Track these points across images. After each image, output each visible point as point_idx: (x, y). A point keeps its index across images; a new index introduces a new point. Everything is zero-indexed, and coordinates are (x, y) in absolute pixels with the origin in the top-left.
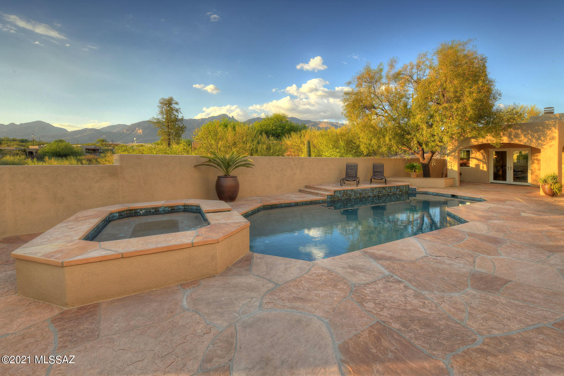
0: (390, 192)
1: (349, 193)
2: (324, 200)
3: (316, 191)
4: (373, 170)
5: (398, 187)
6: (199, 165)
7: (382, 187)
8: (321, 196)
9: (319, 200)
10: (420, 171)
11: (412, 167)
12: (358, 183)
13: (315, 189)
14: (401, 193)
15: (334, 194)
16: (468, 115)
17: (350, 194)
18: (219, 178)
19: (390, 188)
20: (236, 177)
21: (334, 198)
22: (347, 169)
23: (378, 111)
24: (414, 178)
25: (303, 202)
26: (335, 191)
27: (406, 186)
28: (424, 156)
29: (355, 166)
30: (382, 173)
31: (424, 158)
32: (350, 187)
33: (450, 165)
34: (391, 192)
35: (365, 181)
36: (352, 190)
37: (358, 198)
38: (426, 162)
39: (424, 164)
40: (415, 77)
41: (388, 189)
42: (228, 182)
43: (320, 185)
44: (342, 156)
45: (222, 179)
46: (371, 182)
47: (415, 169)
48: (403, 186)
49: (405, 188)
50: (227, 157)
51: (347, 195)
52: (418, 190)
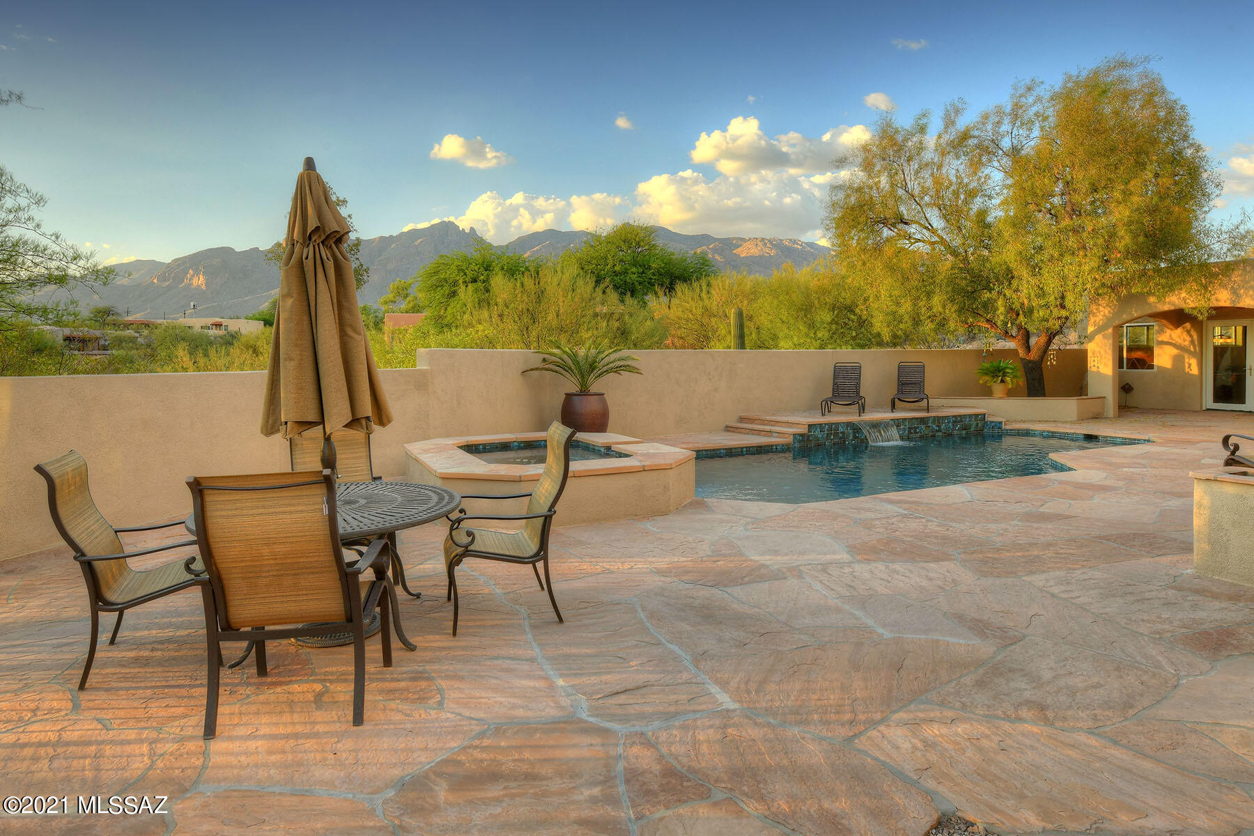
0: (937, 431)
1: (841, 429)
2: (787, 446)
3: (768, 428)
4: (899, 378)
5: (958, 419)
6: (532, 370)
7: (917, 418)
8: (781, 437)
9: (776, 446)
10: (1015, 380)
11: (997, 372)
12: (862, 409)
13: (763, 422)
14: (964, 432)
15: (809, 431)
16: (1120, 245)
17: (843, 433)
18: (569, 396)
19: (938, 420)
20: (603, 395)
21: (808, 440)
22: (835, 377)
23: (912, 229)
24: (1001, 398)
25: (742, 448)
26: (810, 426)
27: (976, 415)
28: (1028, 342)
29: (853, 368)
30: (920, 385)
31: (1028, 348)
32: (842, 416)
33: (1095, 364)
34: (940, 431)
35: (878, 407)
36: (848, 424)
37: (862, 442)
38: (1034, 355)
39: (1030, 361)
40: (1006, 143)
41: (934, 422)
42: (588, 406)
43: (773, 415)
44: (821, 347)
45: (576, 398)
46: (893, 407)
47: (1005, 375)
48: (970, 416)
49: (976, 420)
50: (582, 352)
51: (836, 434)
52: (1008, 427)
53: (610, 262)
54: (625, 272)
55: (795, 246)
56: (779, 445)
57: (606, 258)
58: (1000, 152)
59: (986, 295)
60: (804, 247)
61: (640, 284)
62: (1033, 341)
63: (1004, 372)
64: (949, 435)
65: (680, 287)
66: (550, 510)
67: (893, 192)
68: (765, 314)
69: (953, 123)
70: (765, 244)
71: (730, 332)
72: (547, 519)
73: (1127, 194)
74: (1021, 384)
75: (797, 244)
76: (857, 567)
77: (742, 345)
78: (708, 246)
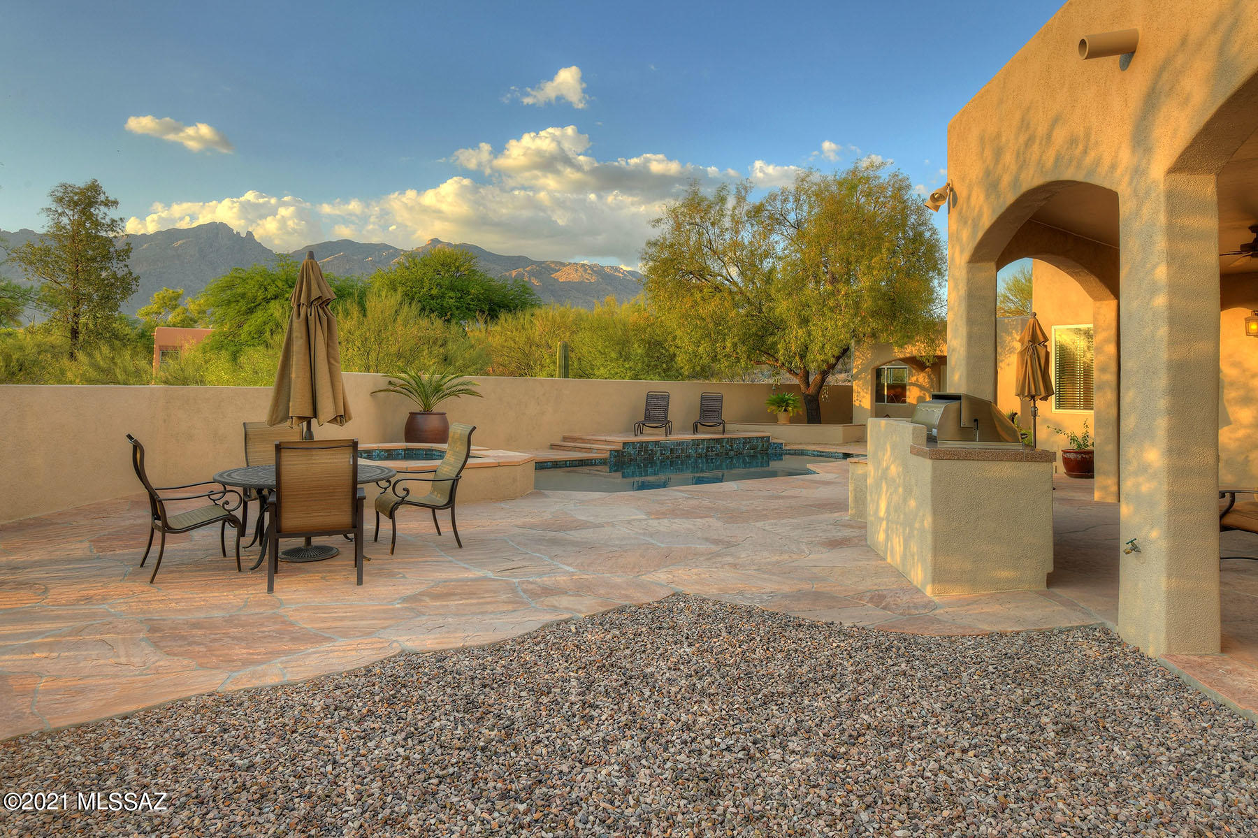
0: (730, 450)
1: (650, 447)
2: (604, 459)
3: (589, 445)
4: (701, 406)
5: (747, 440)
6: (379, 391)
7: (714, 439)
8: (599, 453)
9: (595, 460)
10: (795, 410)
11: (782, 403)
12: (669, 432)
13: (584, 441)
14: (752, 451)
15: (624, 448)
17: (652, 450)
18: (413, 415)
19: (731, 441)
20: (444, 414)
21: (622, 455)
22: (647, 404)
24: (784, 424)
25: (566, 461)
26: (624, 444)
27: (764, 438)
28: (808, 379)
29: (663, 397)
30: (718, 412)
31: (808, 384)
32: (651, 436)
33: (858, 398)
34: (732, 450)
35: (683, 429)
36: (656, 443)
37: (668, 458)
38: (812, 390)
39: (809, 395)
40: (792, 217)
41: (727, 443)
42: (432, 423)
43: (593, 435)
44: (636, 377)
45: (419, 416)
46: (695, 430)
47: (787, 405)
48: (758, 438)
49: (762, 442)
50: (426, 377)
51: (646, 451)
52: (787, 448)
53: (427, 285)
54: (443, 296)
55: (617, 274)
56: (597, 459)
57: (422, 281)
58: (788, 224)
59: (771, 339)
60: (625, 275)
61: (458, 308)
62: (811, 379)
63: (787, 403)
64: (738, 454)
65: (503, 315)
66: (457, 476)
67: (699, 249)
68: (586, 345)
69: (744, 199)
70: (585, 270)
71: (554, 363)
72: (455, 481)
73: (870, 268)
74: (801, 413)
75: (619, 272)
76: (651, 521)
77: (566, 375)
78: (524, 268)
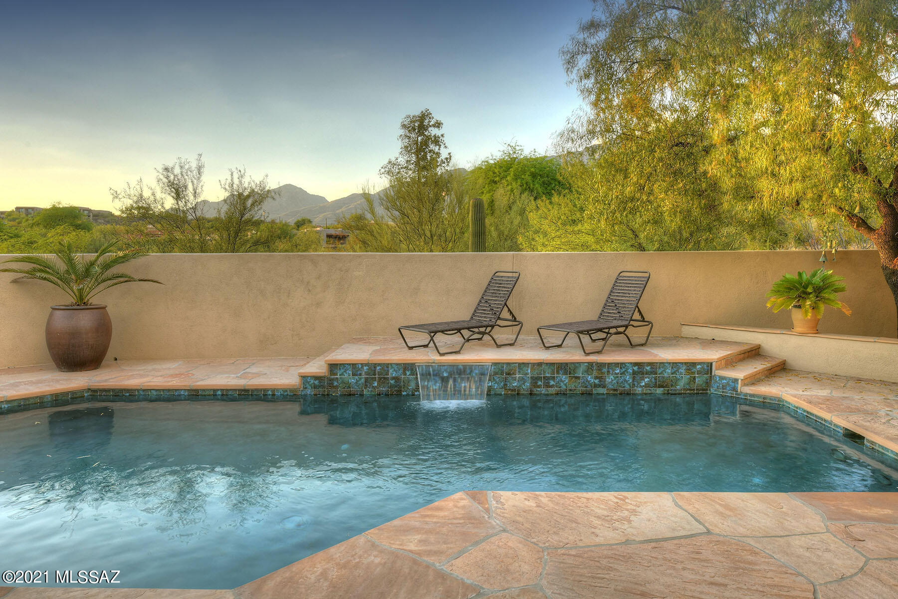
0: (597, 385)
1: (393, 373)
5: (646, 369)
9: (273, 390)
15: (332, 373)
21: (331, 385)
24: (802, 334)
26: (334, 365)
34: (602, 385)
41: (589, 371)
48: (675, 365)
49: (690, 372)
51: (383, 380)
56: (278, 390)
